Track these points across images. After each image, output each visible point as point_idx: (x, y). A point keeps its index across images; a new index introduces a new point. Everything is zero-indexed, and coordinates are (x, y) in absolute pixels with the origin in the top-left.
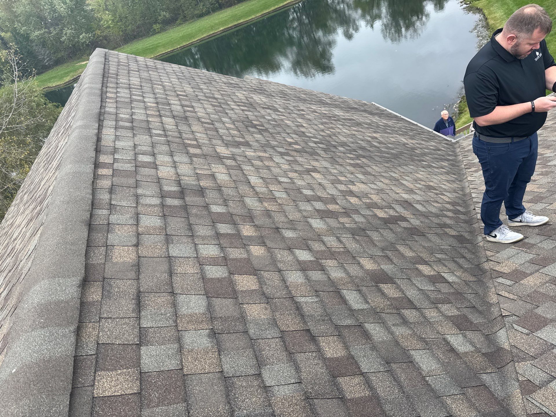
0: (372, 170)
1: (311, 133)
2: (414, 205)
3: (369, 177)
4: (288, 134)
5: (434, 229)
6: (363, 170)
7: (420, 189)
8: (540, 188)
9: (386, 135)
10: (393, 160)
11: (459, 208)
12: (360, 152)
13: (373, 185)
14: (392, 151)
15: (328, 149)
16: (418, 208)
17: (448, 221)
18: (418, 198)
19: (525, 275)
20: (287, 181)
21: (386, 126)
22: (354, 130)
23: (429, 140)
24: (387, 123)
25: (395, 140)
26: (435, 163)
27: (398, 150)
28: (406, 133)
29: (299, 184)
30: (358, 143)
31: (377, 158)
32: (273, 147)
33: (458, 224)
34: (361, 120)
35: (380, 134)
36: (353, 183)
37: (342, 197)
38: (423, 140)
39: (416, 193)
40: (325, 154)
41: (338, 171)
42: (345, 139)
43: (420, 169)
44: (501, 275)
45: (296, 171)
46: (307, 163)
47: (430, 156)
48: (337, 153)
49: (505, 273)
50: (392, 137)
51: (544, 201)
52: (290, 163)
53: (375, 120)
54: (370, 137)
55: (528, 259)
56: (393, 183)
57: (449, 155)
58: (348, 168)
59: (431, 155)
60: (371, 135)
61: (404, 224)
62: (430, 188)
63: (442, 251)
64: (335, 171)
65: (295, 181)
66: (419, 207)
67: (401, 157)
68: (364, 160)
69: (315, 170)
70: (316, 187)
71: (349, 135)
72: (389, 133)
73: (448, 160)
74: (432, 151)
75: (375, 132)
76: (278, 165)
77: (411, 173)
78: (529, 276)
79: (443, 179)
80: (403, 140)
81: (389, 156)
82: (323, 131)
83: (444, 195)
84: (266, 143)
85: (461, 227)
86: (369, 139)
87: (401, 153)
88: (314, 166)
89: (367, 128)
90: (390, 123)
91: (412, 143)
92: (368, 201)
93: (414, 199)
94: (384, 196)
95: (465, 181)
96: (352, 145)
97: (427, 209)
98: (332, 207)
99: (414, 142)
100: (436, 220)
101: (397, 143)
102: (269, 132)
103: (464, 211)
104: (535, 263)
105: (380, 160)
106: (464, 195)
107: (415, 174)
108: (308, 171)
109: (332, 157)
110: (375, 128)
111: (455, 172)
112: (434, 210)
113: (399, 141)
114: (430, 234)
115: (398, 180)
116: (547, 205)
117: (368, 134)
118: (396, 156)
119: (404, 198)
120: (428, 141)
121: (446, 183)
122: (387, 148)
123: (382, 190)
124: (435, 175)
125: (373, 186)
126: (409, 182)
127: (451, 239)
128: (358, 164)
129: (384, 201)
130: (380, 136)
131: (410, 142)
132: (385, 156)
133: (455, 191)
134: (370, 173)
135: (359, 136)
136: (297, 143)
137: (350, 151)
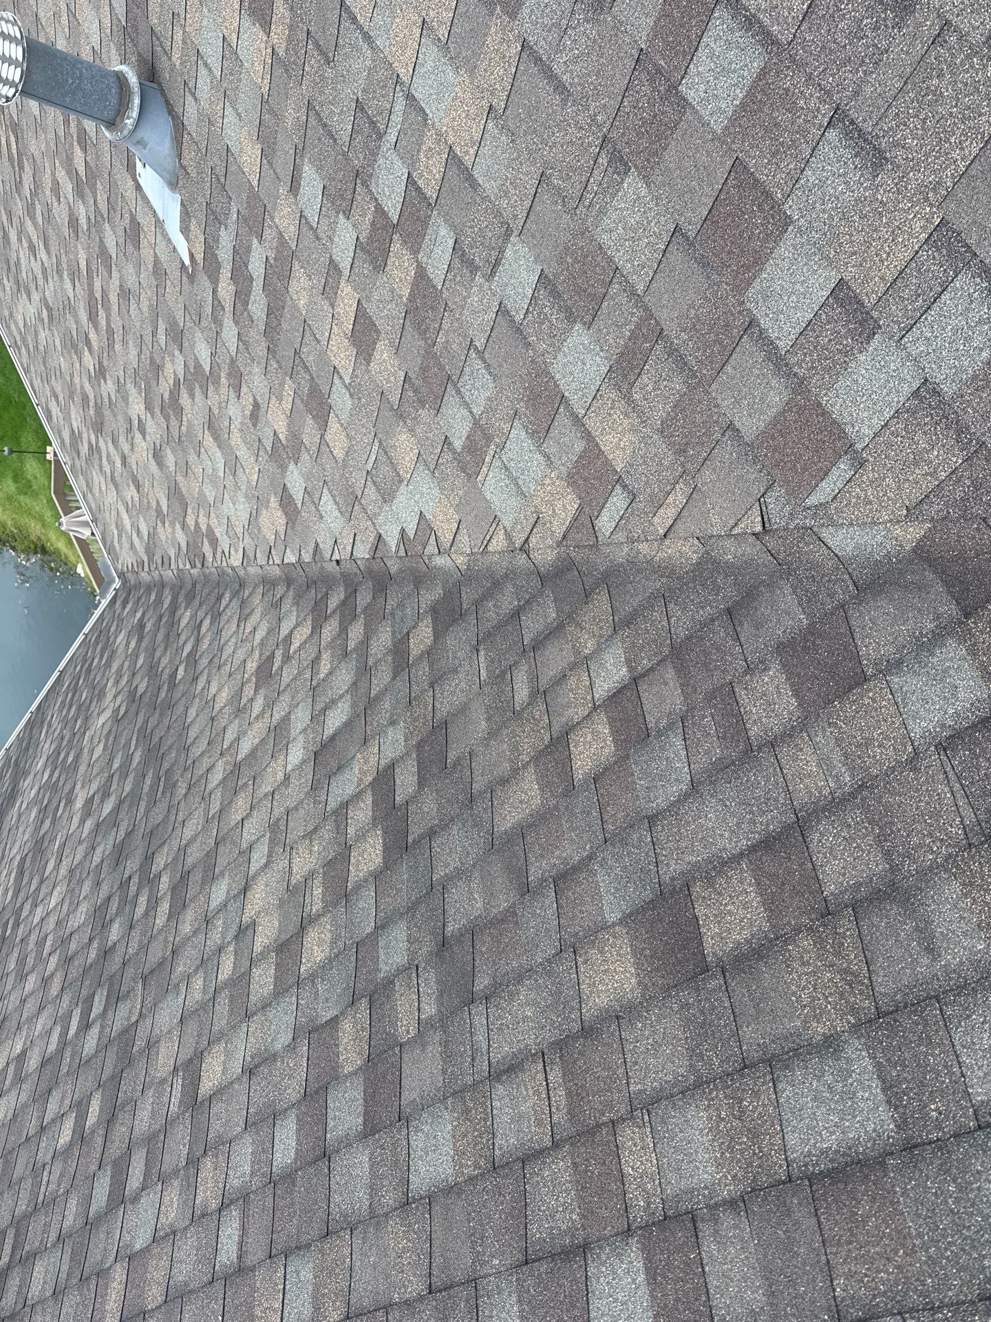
0: (196, 845)
1: (50, 1032)
2: (329, 731)
3: (222, 862)
4: (42, 1129)
5: (415, 687)
6: (197, 876)
7: (270, 705)
8: (281, 395)
9: (82, 769)
10: (166, 765)
11: (333, 603)
12: (132, 865)
13: (255, 856)
14: (136, 759)
15: (111, 985)
16: (338, 724)
17: (384, 639)
18: (301, 718)
19: (592, 454)
20: (236, 1224)
21: (53, 760)
22: (57, 867)
23: (110, 649)
24: (44, 758)
25: (101, 746)
26: (181, 642)
27: (134, 742)
28: (83, 708)
29: (247, 1168)
30: (100, 866)
31: (157, 815)
32: (90, 1225)
33: (392, 614)
34: (27, 836)
35: (78, 786)
36: (245, 931)
37: (306, 993)
38: (108, 664)
39: (286, 719)
40: (128, 1004)
41: (196, 971)
42: (84, 908)
43: (199, 688)
44: (585, 520)
45: (193, 1162)
46: (161, 1095)
47: (158, 654)
48: (130, 951)
49: (580, 509)
50: (92, 751)
51: (325, 389)
52: (157, 1177)
53: (33, 792)
54: (82, 822)
55: (528, 443)
56: (246, 784)
57: (159, 601)
58: (186, 928)
59: (154, 650)
60: (79, 815)
61: (406, 781)
62: (265, 674)
63: (502, 677)
64: (198, 983)
65: (236, 1183)
66: (335, 719)
67: (156, 739)
68: (160, 861)
69: (191, 1068)
70: (261, 1092)
71: (70, 891)
72: (78, 757)
73: (174, 608)
74: (144, 645)
75: (70, 802)
76: (164, 1237)
77: (212, 719)
78: (597, 445)
79: (237, 632)
80: (102, 720)
81: (150, 774)
82: (45, 982)
83: (289, 636)
84: (68, 1250)
85: (401, 606)
86: (89, 824)
87: (144, 735)
88: (175, 1069)
89: (53, 822)
90: (47, 748)
91: (115, 697)
92: (318, 892)
93: (305, 730)
94: (298, 828)
95: (242, 573)
96: (105, 889)
97: (341, 696)
98: (350, 1055)
99: (110, 691)
100: (382, 677)
101: (111, 739)
102: (27, 1216)
103: (342, 589)
104: (545, 425)
105: (162, 806)
106: (289, 582)
107: (217, 707)
108: (195, 1104)
109: (145, 979)
110: (58, 796)
111: (214, 595)
112: (344, 678)
113: (105, 732)
114: (438, 705)
115: (238, 766)
116: (337, 381)
117: (74, 823)
118: (154, 754)
119: (304, 761)
120: (113, 652)
121: (248, 625)
122: (124, 776)
123: (274, 827)
124: (221, 650)
125: (258, 857)
126: (245, 733)
127: (450, 641)
128: (174, 889)
129: (315, 829)
130: (83, 787)
131: (112, 701)
132: (151, 786)
133: (277, 605)
134: (207, 854)
135: (79, 857)
136: (79, 1103)
137: (124, 901)
